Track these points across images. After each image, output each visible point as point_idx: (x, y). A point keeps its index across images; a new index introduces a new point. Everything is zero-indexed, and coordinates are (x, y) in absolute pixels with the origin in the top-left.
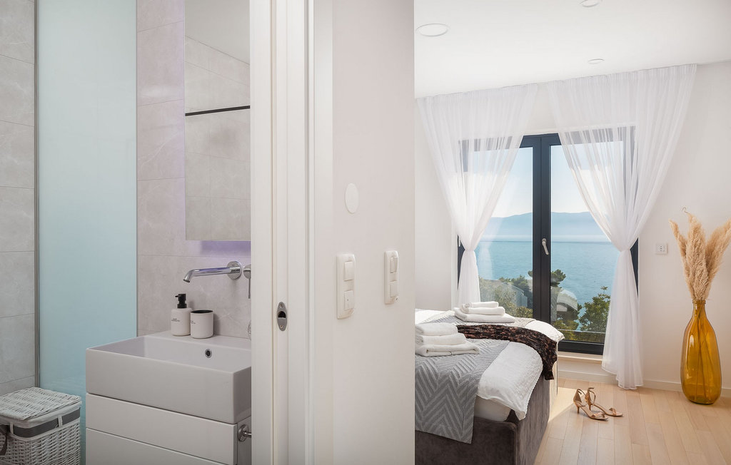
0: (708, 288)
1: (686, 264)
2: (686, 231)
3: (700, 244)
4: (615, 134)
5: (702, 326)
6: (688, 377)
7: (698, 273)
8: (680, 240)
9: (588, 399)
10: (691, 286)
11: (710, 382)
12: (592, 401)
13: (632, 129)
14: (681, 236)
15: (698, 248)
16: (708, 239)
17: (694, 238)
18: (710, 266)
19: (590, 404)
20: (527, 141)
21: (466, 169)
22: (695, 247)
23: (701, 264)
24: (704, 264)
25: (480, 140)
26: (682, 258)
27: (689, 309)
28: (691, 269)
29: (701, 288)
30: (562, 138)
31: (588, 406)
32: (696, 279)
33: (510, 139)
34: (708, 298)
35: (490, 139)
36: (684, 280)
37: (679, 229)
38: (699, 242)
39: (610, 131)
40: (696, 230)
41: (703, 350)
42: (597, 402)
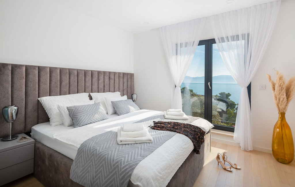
0: (287, 107)
1: (275, 95)
2: (275, 79)
3: (283, 85)
4: (240, 37)
5: (283, 125)
6: (276, 148)
7: (281, 99)
8: (272, 83)
9: (224, 158)
10: (278, 105)
11: (287, 151)
12: (225, 160)
13: (248, 34)
14: (272, 81)
15: (282, 87)
16: (287, 82)
17: (279, 82)
18: (288, 95)
19: (224, 161)
20: (201, 43)
21: (177, 54)
22: (280, 86)
23: (283, 95)
24: (285, 95)
25: (182, 43)
26: (273, 92)
28: (278, 97)
29: (283, 106)
30: (217, 40)
31: (223, 162)
32: (281, 102)
33: (194, 42)
34: (287, 111)
35: (186, 43)
36: (274, 102)
37: (272, 78)
38: (282, 84)
39: (238, 36)
40: (281, 78)
41: (284, 136)
42: (228, 160)
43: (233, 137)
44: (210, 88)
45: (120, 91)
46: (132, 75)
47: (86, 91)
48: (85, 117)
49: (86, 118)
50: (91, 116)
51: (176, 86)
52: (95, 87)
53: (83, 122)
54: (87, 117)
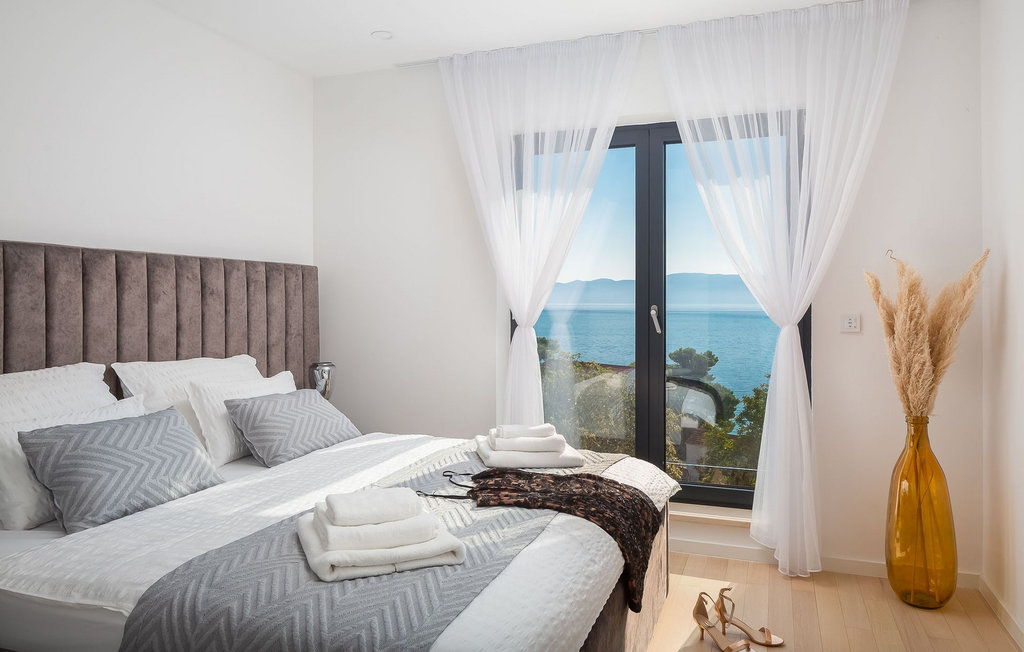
0: (933, 393)
1: (895, 352)
2: (894, 292)
3: (920, 314)
4: (773, 125)
5: (922, 465)
6: (899, 554)
7: (916, 368)
8: (883, 308)
9: (721, 610)
10: (904, 391)
11: (936, 564)
12: (727, 617)
13: (801, 114)
14: (884, 300)
15: (917, 323)
16: (932, 305)
17: (909, 303)
18: (937, 356)
19: (724, 621)
20: (623, 137)
21: (519, 185)
22: (911, 320)
23: (922, 351)
24: (927, 351)
25: (543, 134)
26: (886, 340)
27: (900, 433)
28: (903, 360)
29: (921, 394)
30: (685, 131)
31: (719, 626)
32: (913, 378)
33: (593, 132)
34: (934, 413)
35: (559, 132)
36: (890, 382)
37: (883, 288)
38: (917, 311)
39: (763, 119)
40: (913, 289)
41: (925, 509)
42: (738, 615)
43: (747, 526)
44: (659, 331)
45: (252, 349)
46: (308, 274)
47: (91, 354)
48: (116, 478)
49: (123, 485)
50: (143, 470)
51: (514, 325)
52: (135, 332)
53: (112, 500)
54: (127, 478)
